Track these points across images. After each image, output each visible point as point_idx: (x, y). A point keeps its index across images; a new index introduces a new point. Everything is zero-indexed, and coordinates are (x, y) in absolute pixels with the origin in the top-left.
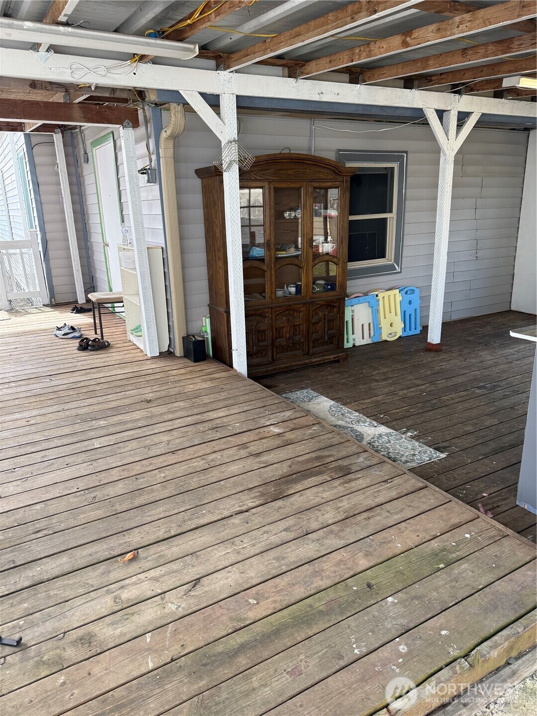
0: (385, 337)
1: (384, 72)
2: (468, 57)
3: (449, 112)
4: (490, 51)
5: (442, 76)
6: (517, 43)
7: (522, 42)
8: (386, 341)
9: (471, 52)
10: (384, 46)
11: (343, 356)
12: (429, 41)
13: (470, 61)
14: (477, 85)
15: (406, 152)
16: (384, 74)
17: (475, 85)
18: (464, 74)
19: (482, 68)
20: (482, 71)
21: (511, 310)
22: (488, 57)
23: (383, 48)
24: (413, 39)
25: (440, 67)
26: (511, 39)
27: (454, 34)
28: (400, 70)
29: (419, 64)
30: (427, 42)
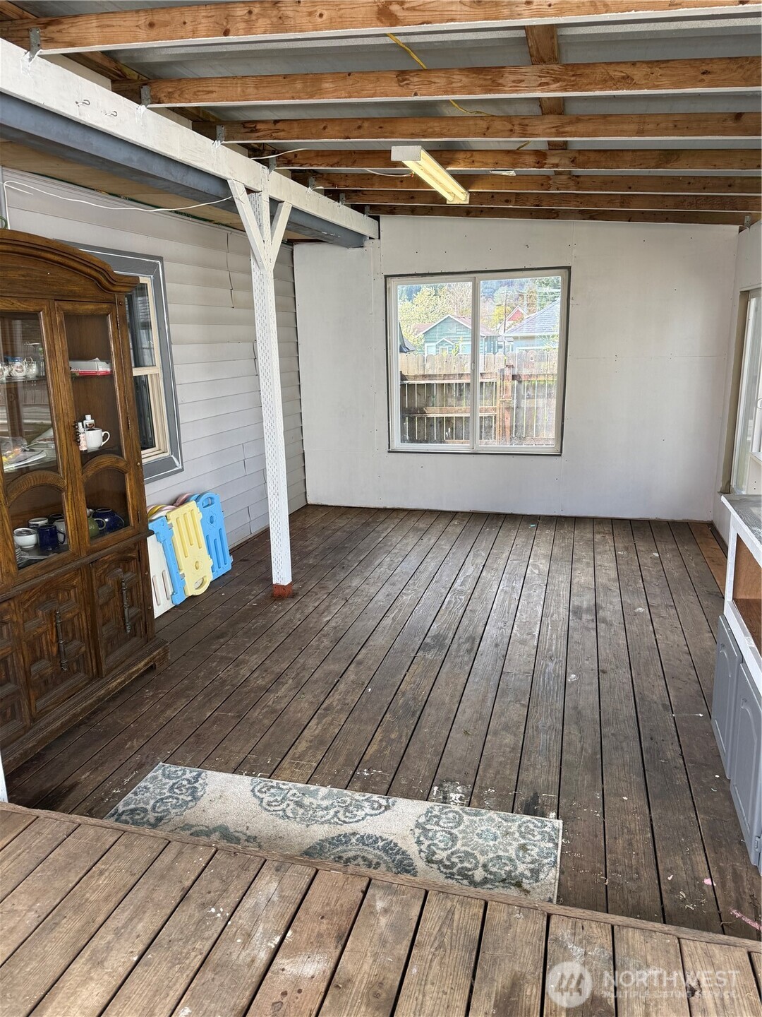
0: (192, 590)
1: (210, 89)
2: (411, 87)
3: (259, 194)
4: (459, 85)
5: (279, 126)
6: (512, 77)
7: (521, 77)
8: (193, 596)
9: (416, 79)
10: (326, 14)
11: (159, 654)
13: (416, 94)
14: (299, 156)
15: (161, 259)
16: (212, 92)
17: (296, 156)
19: (360, 122)
21: (307, 505)
22: (453, 93)
23: (321, 15)
24: (408, 9)
25: (350, 97)
26: (499, 70)
28: (251, 90)
29: (299, 86)
30: (448, 21)
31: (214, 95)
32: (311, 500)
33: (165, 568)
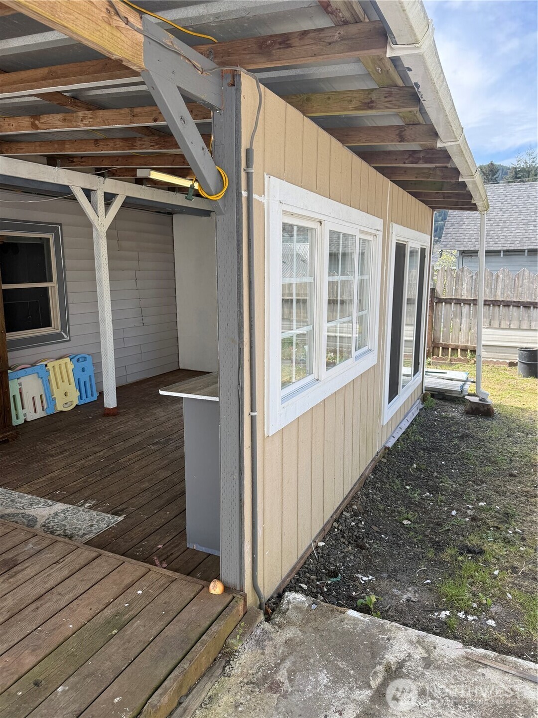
0: (60, 408)
1: (22, 147)
2: (100, 147)
3: (95, 192)
4: (119, 146)
5: (83, 160)
6: (140, 143)
7: (143, 142)
8: (62, 412)
9: (102, 143)
10: (14, 124)
11: (12, 434)
12: (57, 128)
13: (102, 151)
14: (118, 171)
15: (60, 224)
16: (23, 149)
17: (116, 171)
18: (102, 161)
19: (117, 158)
20: (117, 160)
21: (180, 369)
22: (117, 150)
23: (12, 125)
24: (41, 123)
25: (76, 152)
26: (134, 139)
27: (79, 126)
28: (38, 148)
29: (56, 146)
30: (55, 128)
31: (24, 150)
32: (182, 367)
33: (42, 393)
